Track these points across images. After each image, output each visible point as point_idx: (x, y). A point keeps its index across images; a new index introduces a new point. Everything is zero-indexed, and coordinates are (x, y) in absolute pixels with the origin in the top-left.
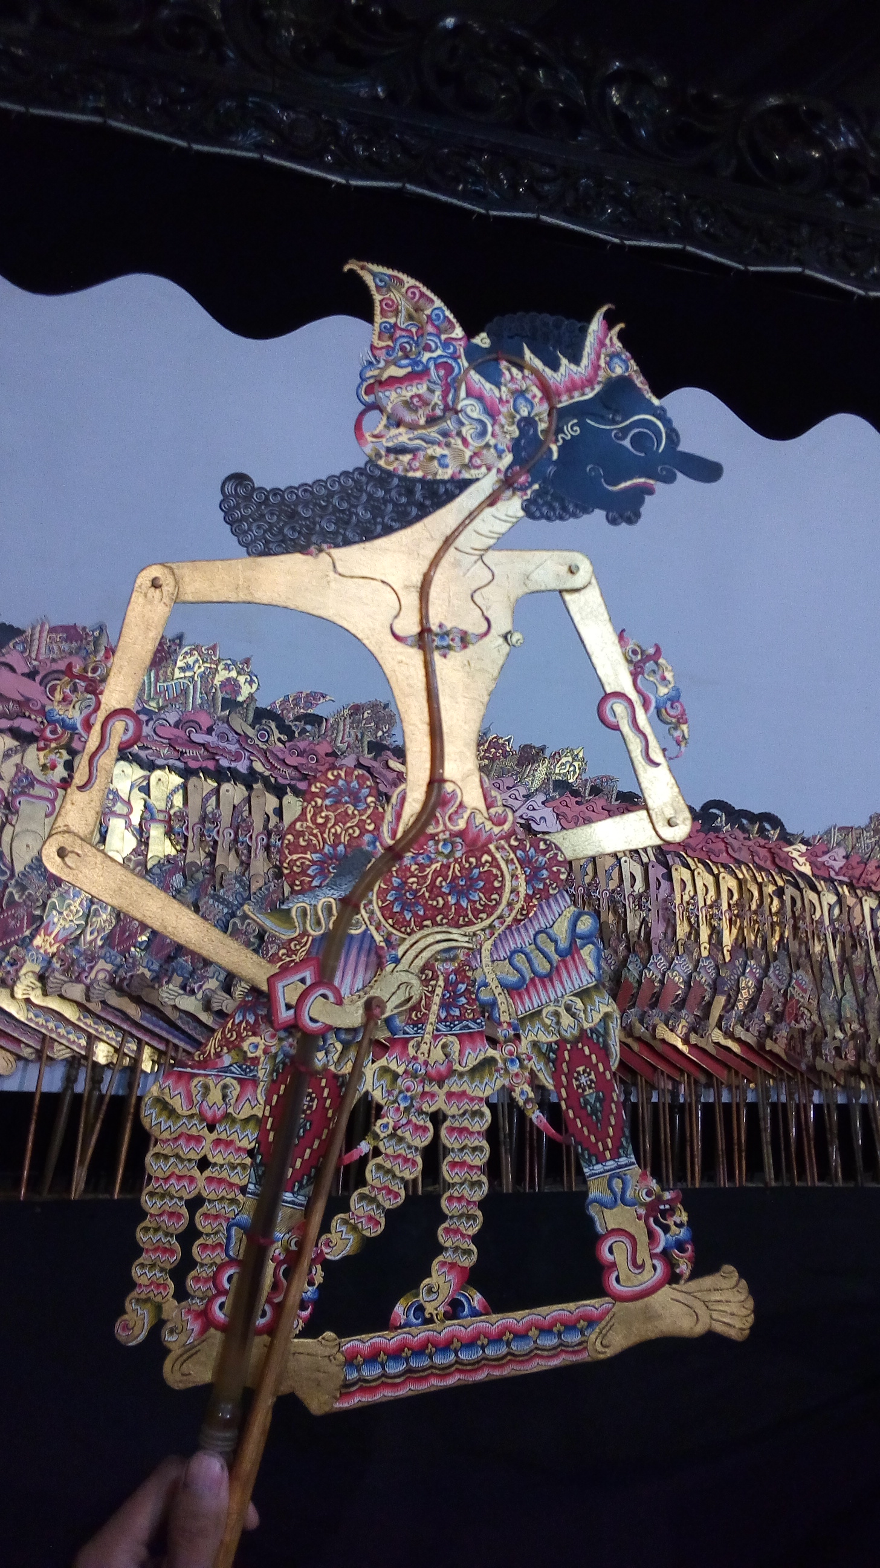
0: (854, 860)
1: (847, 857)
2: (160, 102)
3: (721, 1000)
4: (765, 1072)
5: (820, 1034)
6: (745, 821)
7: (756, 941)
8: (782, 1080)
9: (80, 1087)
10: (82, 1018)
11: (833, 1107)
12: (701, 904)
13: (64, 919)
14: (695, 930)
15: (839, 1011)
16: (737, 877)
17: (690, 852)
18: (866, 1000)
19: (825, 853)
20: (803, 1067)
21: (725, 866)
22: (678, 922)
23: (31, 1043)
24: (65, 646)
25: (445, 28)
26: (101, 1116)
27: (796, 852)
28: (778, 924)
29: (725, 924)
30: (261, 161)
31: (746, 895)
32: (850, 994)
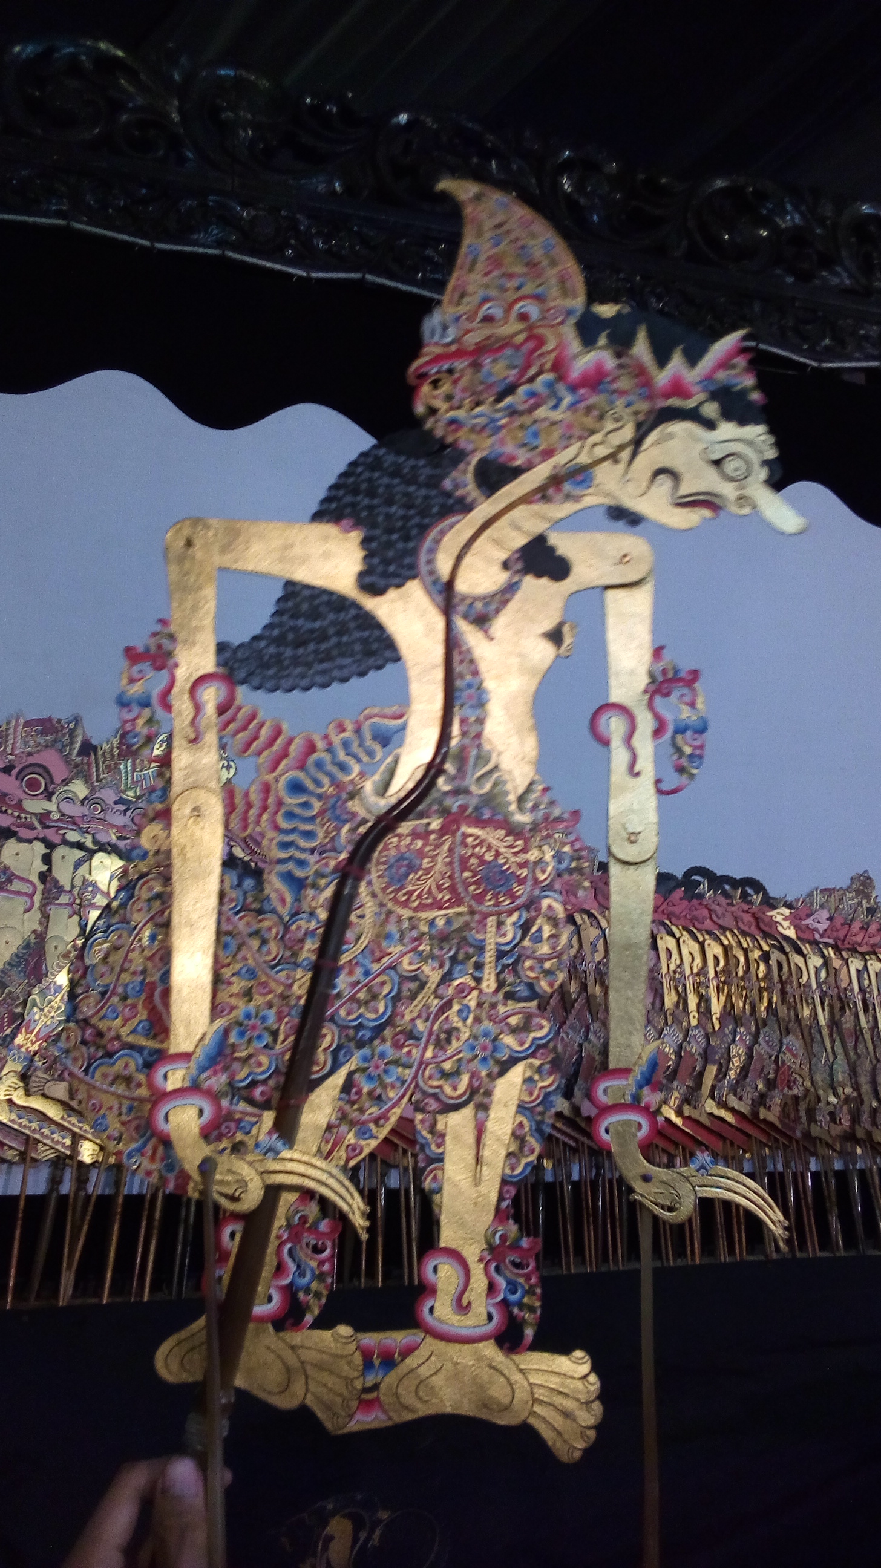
0: (838, 921)
1: (830, 919)
2: (122, 203)
3: (712, 1070)
4: (761, 1142)
5: (813, 1099)
6: (727, 887)
7: (744, 1007)
8: (777, 1148)
9: (66, 1188)
10: (66, 1116)
11: (830, 1174)
12: (688, 972)
13: (46, 1016)
14: (683, 999)
15: (831, 1075)
16: (722, 944)
17: (673, 920)
18: (858, 1063)
19: (808, 916)
20: (798, 1134)
21: (710, 933)
22: (666, 991)
23: (14, 1145)
24: (41, 739)
25: (398, 124)
26: (88, 1218)
27: (780, 915)
28: (766, 989)
29: (713, 992)
30: (223, 257)
31: (732, 962)
32: (841, 1058)
